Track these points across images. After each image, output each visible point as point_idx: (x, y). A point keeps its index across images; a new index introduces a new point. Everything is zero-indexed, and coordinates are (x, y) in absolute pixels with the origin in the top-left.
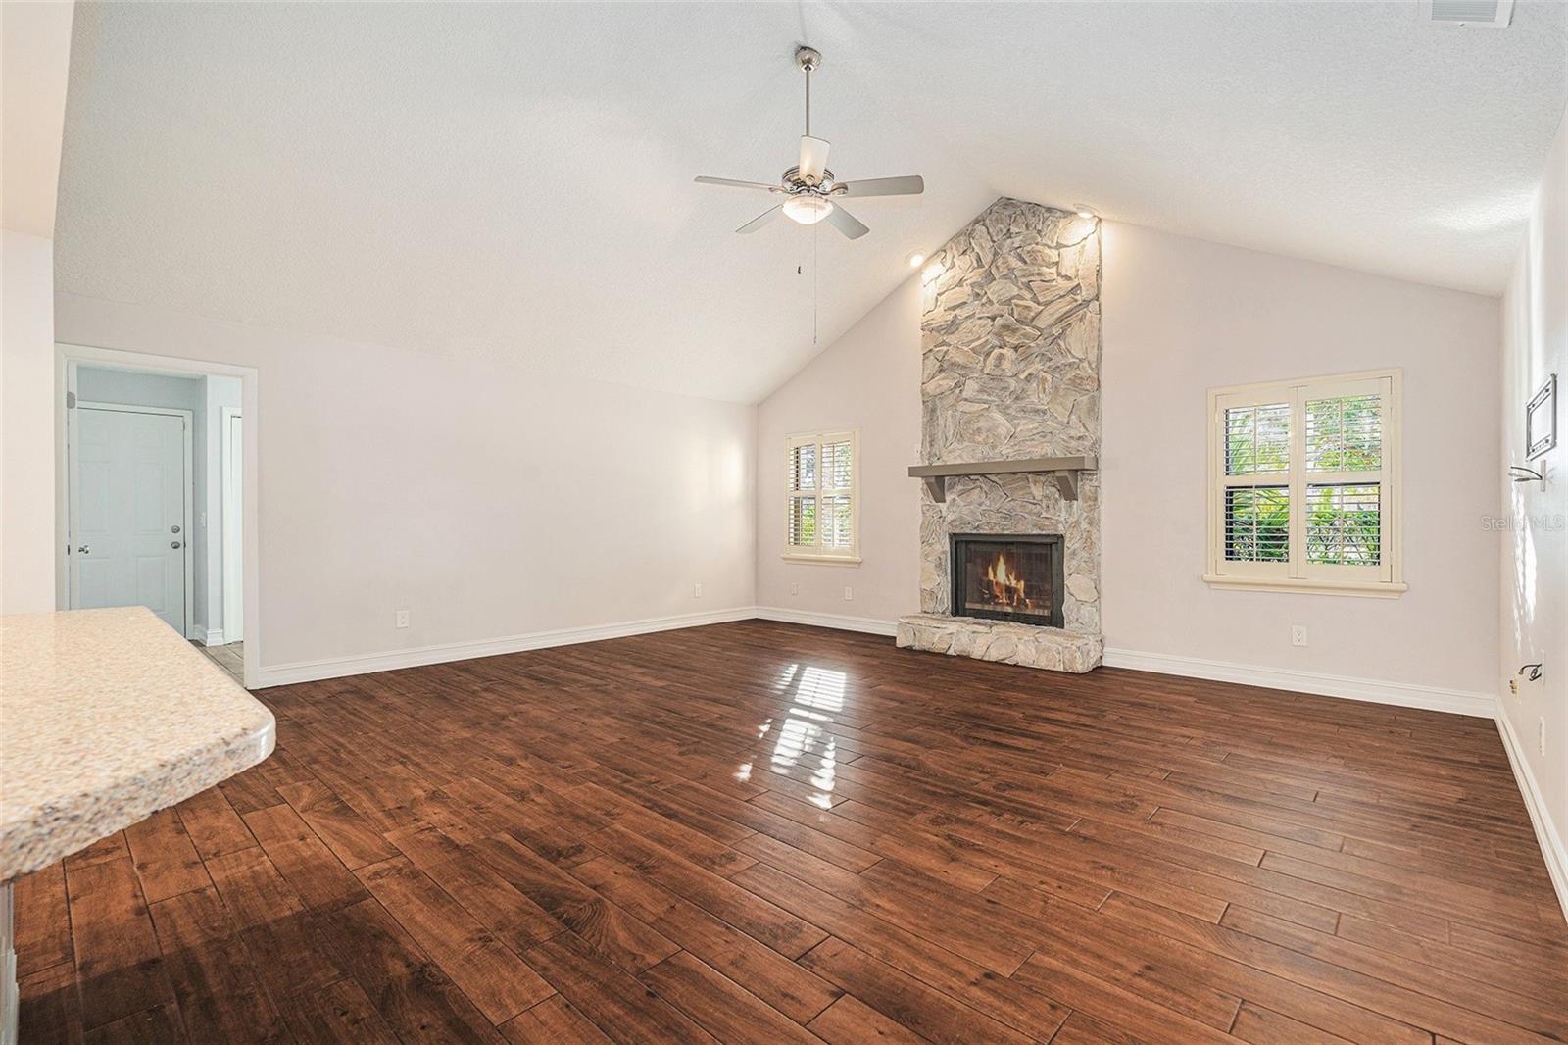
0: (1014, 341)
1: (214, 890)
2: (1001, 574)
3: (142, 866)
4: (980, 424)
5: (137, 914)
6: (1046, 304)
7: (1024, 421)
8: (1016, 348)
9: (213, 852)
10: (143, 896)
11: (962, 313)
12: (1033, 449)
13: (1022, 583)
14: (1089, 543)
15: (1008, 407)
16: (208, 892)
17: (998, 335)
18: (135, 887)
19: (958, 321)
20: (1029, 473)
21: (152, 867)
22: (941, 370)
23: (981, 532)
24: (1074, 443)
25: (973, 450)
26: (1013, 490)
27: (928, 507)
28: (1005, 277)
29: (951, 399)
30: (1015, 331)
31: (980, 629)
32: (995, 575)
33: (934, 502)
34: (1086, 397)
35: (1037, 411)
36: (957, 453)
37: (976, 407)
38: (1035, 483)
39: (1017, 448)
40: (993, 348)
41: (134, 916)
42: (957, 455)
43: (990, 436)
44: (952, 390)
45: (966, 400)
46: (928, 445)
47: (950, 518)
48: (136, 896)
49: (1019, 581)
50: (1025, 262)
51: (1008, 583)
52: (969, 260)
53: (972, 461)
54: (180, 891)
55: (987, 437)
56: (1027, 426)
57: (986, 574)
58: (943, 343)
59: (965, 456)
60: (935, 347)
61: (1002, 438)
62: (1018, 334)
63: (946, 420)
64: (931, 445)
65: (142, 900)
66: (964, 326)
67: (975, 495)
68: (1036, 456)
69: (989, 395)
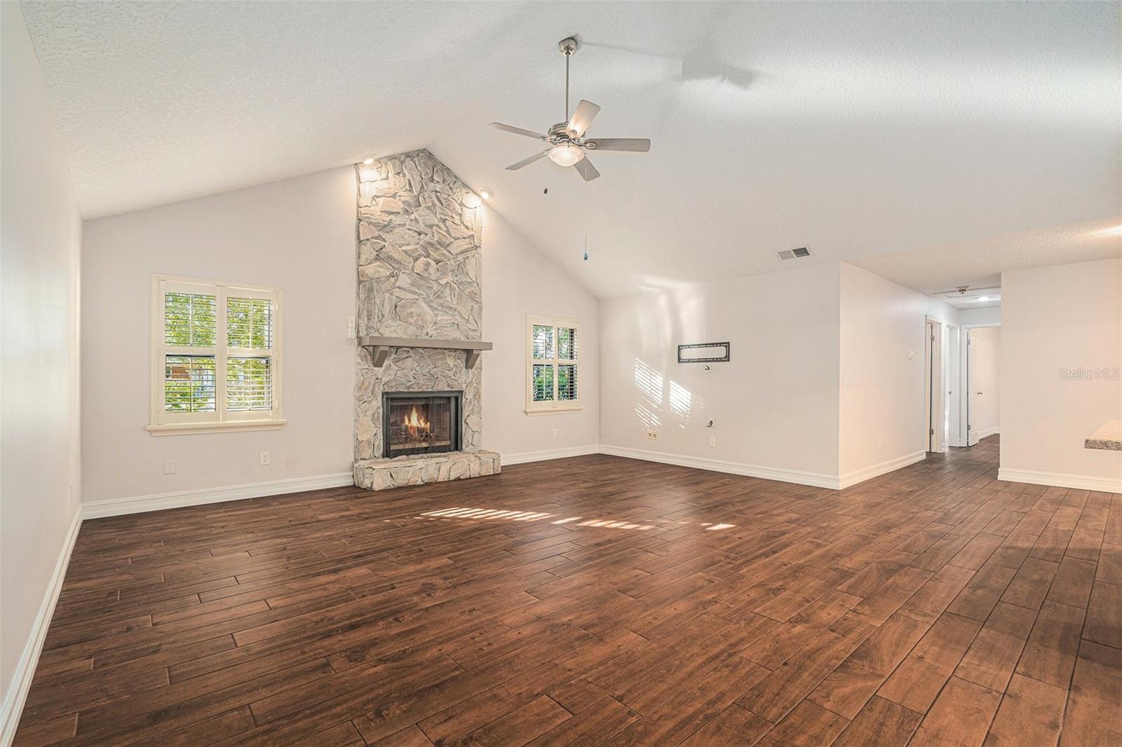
0: (435, 256)
1: (1017, 669)
2: (415, 421)
3: (1054, 726)
4: (413, 310)
5: (1080, 689)
6: (456, 239)
7: (441, 313)
8: (437, 262)
9: (988, 695)
10: (1068, 698)
11: (397, 220)
12: (449, 333)
13: (429, 424)
14: (477, 395)
15: (431, 301)
16: (1023, 670)
17: (425, 248)
18: (1071, 710)
19: (391, 225)
20: (445, 349)
21: (1047, 719)
22: (377, 258)
23: (411, 390)
24: (471, 333)
25: (406, 328)
26: (436, 360)
27: (366, 371)
28: (428, 208)
29: (387, 285)
30: (437, 249)
31: (442, 459)
32: (410, 421)
33: (372, 366)
34: (477, 306)
35: (451, 308)
36: (392, 329)
37: (410, 296)
38: (449, 356)
39: (438, 331)
40: (421, 255)
41: (1083, 689)
42: (393, 331)
43: (420, 319)
44: (388, 278)
45: (399, 288)
46: (366, 319)
47: (384, 380)
48: (1074, 702)
49: (426, 423)
50: (442, 204)
51: (419, 426)
52: (402, 181)
53: (405, 336)
54: (1040, 683)
55: (418, 320)
56: (443, 318)
57: (403, 421)
58: (379, 237)
59: (399, 331)
60: (372, 238)
61: (428, 323)
62: (439, 252)
63: (383, 301)
64: (369, 319)
65: (1071, 696)
66: (397, 230)
67: (409, 362)
68: (450, 338)
69: (418, 289)
